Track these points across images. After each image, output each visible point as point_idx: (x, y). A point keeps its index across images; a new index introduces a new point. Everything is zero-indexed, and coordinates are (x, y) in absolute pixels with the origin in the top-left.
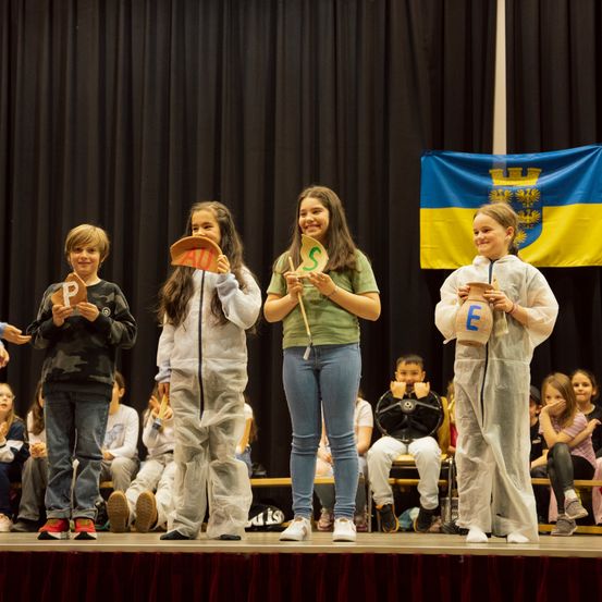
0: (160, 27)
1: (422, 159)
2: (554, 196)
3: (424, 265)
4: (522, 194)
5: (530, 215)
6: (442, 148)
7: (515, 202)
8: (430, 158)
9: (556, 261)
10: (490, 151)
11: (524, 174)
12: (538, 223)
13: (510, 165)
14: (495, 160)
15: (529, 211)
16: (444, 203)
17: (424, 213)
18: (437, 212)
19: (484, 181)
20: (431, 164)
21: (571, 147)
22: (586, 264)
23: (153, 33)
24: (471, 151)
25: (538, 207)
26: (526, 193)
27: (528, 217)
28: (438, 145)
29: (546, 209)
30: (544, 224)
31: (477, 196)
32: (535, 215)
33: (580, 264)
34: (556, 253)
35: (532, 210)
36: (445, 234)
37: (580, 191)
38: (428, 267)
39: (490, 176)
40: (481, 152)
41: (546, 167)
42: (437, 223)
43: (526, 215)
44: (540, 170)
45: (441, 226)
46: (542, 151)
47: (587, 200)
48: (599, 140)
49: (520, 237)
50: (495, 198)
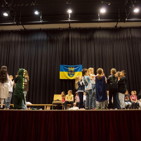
0: (28, 48)
2: (76, 71)
3: (60, 79)
6: (63, 64)
7: (71, 71)
11: (72, 68)
12: (74, 74)
14: (69, 66)
16: (63, 71)
17: (60, 72)
20: (61, 66)
21: (78, 65)
23: (27, 48)
25: (74, 72)
26: (73, 70)
28: (62, 64)
29: (75, 72)
30: (75, 74)
31: (67, 70)
32: (74, 73)
37: (79, 70)
39: (68, 68)
41: (75, 67)
45: (62, 74)
46: (74, 65)
47: (80, 71)
48: (81, 64)
49: (72, 75)
50: (69, 71)
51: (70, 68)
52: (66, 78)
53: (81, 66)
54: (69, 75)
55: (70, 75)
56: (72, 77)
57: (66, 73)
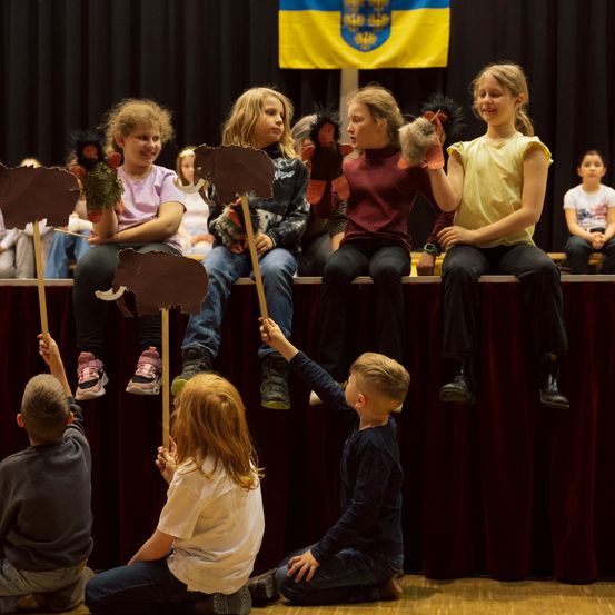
3: (282, 65)
5: (381, 19)
7: (366, 8)
9: (403, 62)
12: (387, 28)
15: (379, 15)
16: (301, 5)
17: (283, 15)
18: (294, 14)
22: (430, 65)
25: (387, 11)
27: (378, 21)
29: (394, 14)
30: (393, 28)
32: (385, 19)
33: (424, 66)
34: (404, 54)
35: (382, 13)
36: (303, 35)
38: (287, 67)
42: (295, 25)
43: (376, 19)
45: (298, 26)
47: (432, 4)
49: (370, 39)
52: (330, 60)
55: (360, 38)
56: (373, 48)
57: (326, 23)
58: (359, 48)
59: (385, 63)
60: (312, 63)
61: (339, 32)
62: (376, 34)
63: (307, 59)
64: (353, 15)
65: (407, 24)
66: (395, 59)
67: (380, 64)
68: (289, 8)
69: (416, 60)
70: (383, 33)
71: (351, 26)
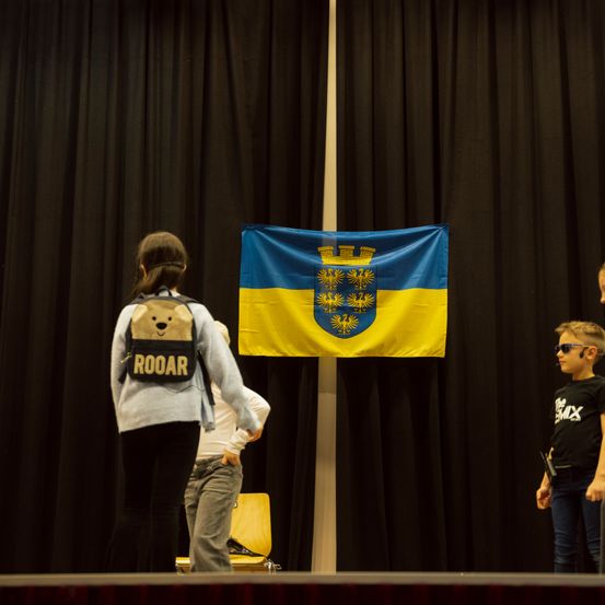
1: (243, 233)
2: (391, 278)
3: (241, 352)
4: (355, 275)
5: (363, 299)
6: (268, 223)
7: (346, 286)
8: (250, 232)
9: (391, 351)
10: (320, 228)
11: (357, 254)
12: (371, 309)
13: (340, 242)
14: (324, 236)
15: (361, 294)
16: (266, 282)
17: (244, 292)
18: (258, 293)
19: (312, 260)
20: (252, 239)
21: (407, 226)
22: (424, 355)
24: (298, 227)
25: (371, 290)
26: (358, 273)
27: (360, 301)
28: (262, 219)
29: (380, 293)
30: (378, 310)
31: (303, 276)
32: (368, 299)
33: (417, 355)
34: (392, 341)
35: (365, 293)
36: (267, 317)
37: (418, 274)
38: (248, 354)
39: (319, 254)
40: (309, 228)
41: (381, 247)
42: (258, 305)
43: (358, 298)
44: (374, 250)
45: (262, 307)
46: (376, 228)
47: (426, 283)
48: (437, 221)
50: (324, 277)
51: (338, 253)
52: (300, 348)
53: (441, 235)
54: (322, 317)
55: (337, 321)
56: (353, 333)
57: (297, 303)
58: (336, 332)
59: (369, 351)
60: (278, 351)
61: (312, 313)
62: (358, 317)
63: (274, 346)
64: (330, 294)
65: (395, 306)
66: (381, 346)
67: (363, 352)
68: (252, 286)
69: (408, 349)
70: (367, 316)
71: (327, 305)
